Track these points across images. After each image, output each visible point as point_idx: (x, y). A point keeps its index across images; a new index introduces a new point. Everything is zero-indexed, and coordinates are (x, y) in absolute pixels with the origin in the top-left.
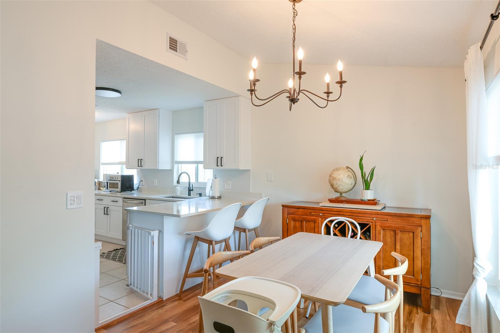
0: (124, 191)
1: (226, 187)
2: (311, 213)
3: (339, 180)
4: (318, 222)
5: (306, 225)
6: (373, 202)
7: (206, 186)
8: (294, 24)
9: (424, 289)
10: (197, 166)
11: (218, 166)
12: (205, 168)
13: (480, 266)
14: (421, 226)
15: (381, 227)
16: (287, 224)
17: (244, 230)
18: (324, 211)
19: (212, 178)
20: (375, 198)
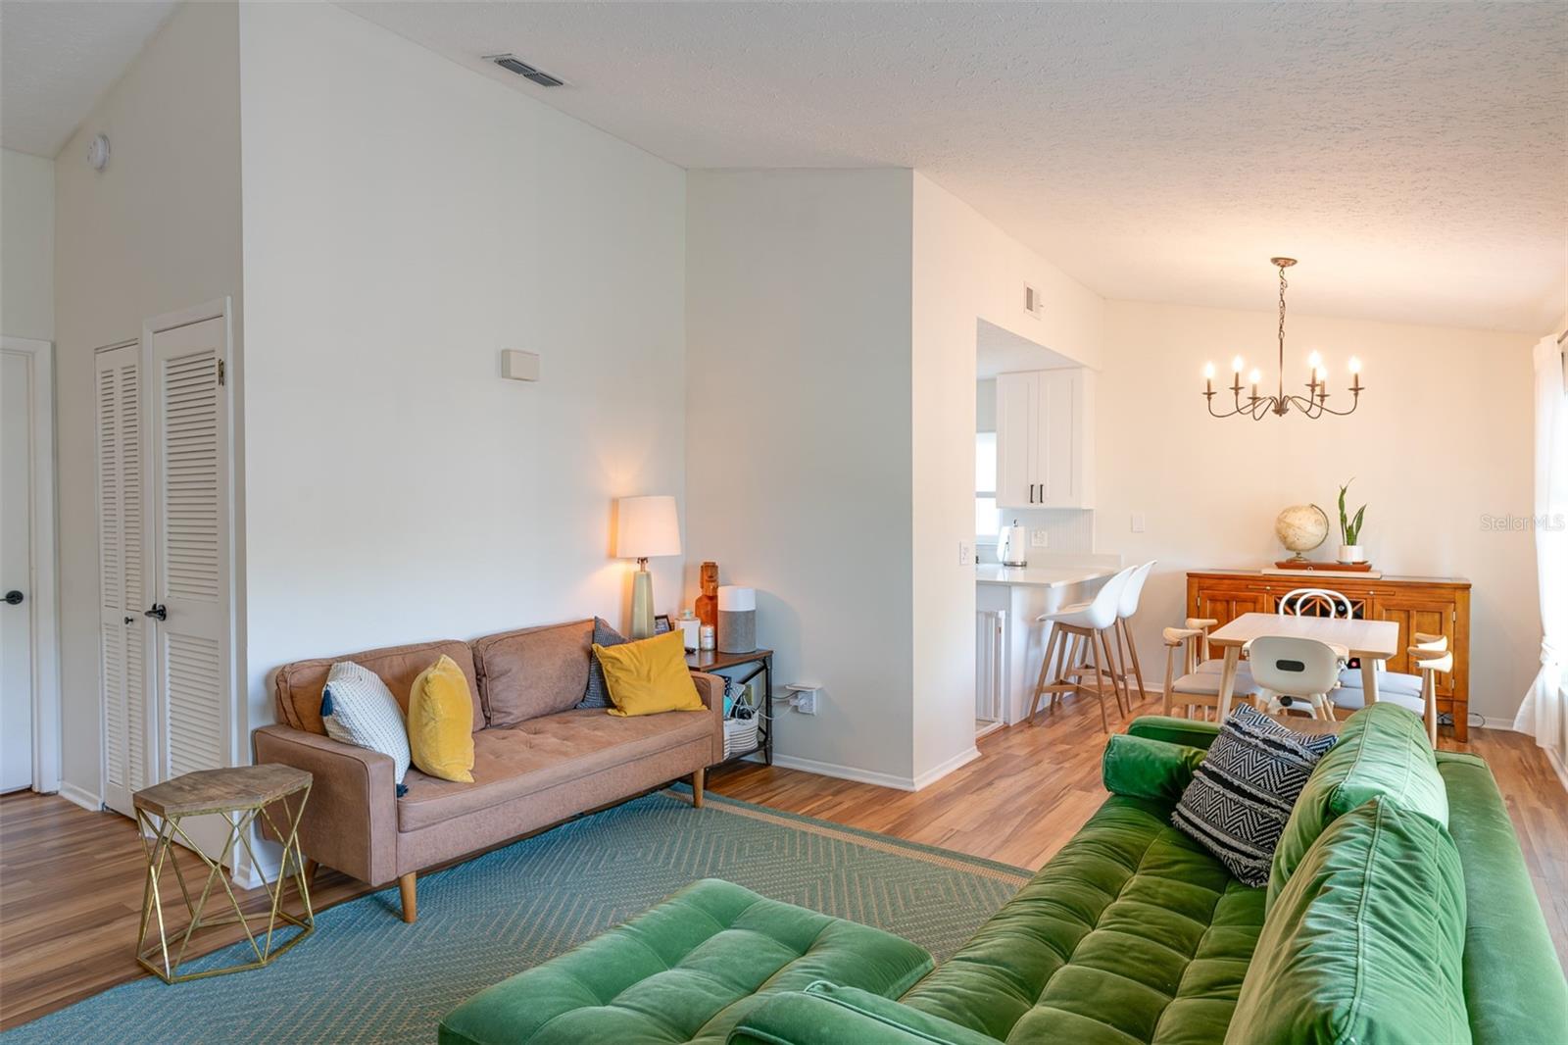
1: (1035, 545)
2: (1246, 584)
3: (1297, 528)
4: (1261, 601)
5: (1238, 607)
6: (1363, 567)
7: (997, 543)
8: (1282, 300)
9: (1459, 704)
11: (1034, 502)
14: (1454, 602)
15: (1383, 605)
16: (1199, 607)
18: (1273, 583)
20: (1365, 559)
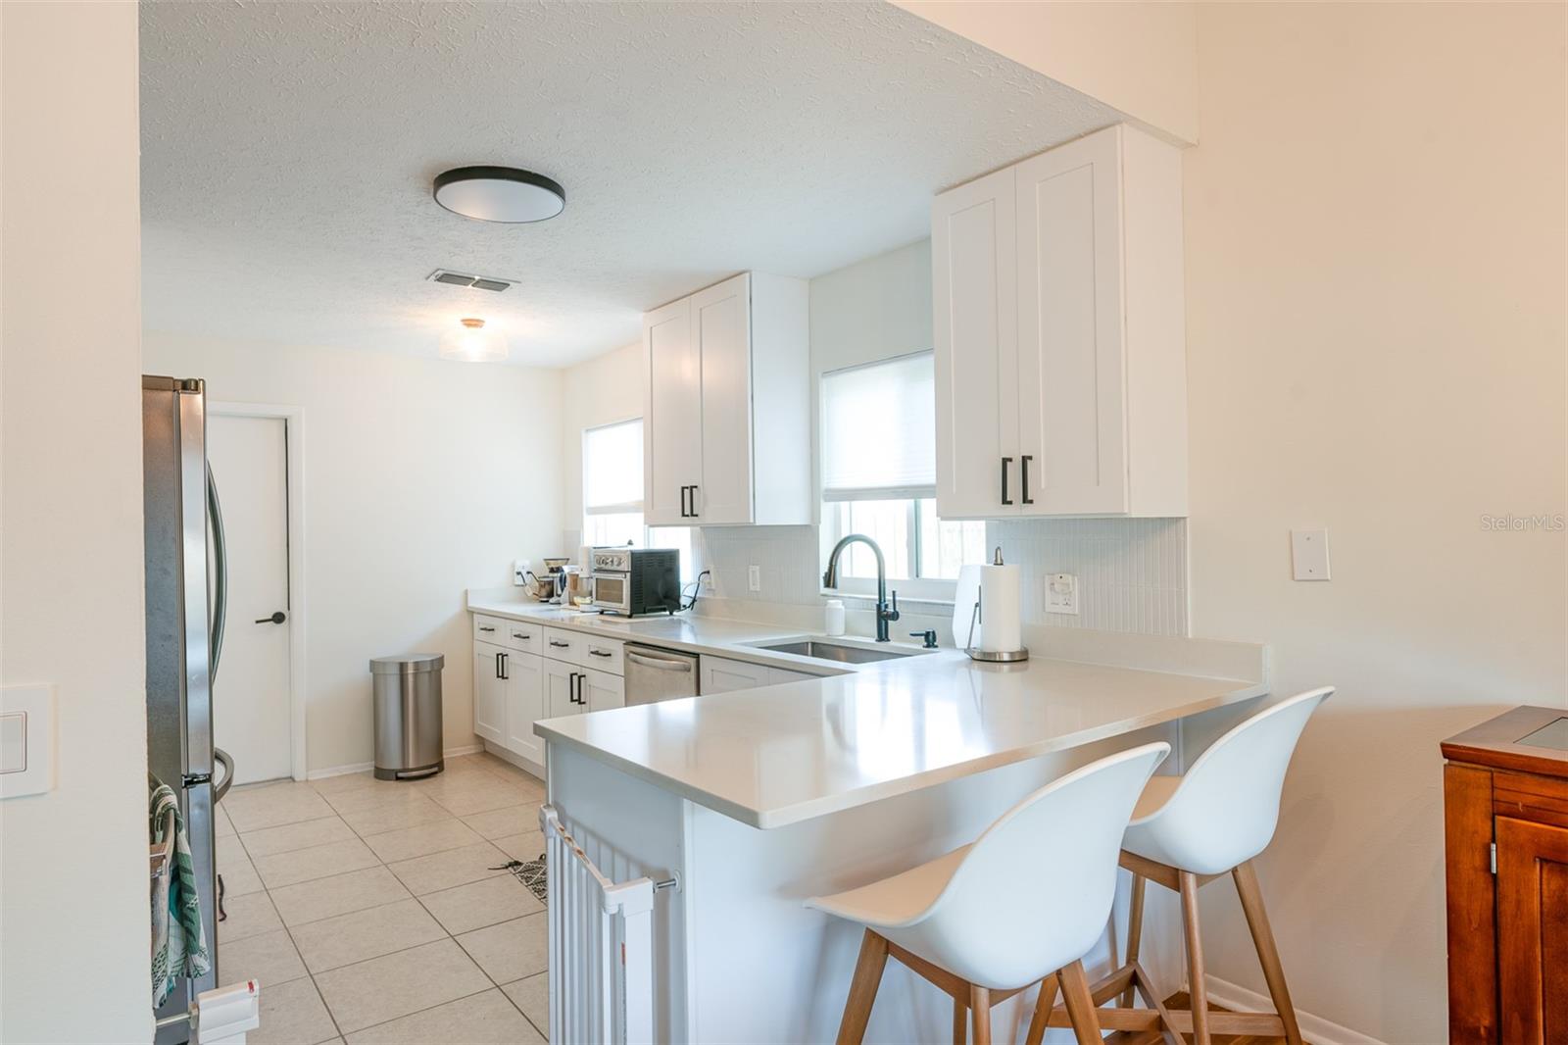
0: (645, 612)
1: (1049, 608)
7: (954, 599)
10: (917, 507)
11: (1011, 503)
12: (944, 515)
16: (1495, 876)
17: (1174, 877)
19: (983, 562)
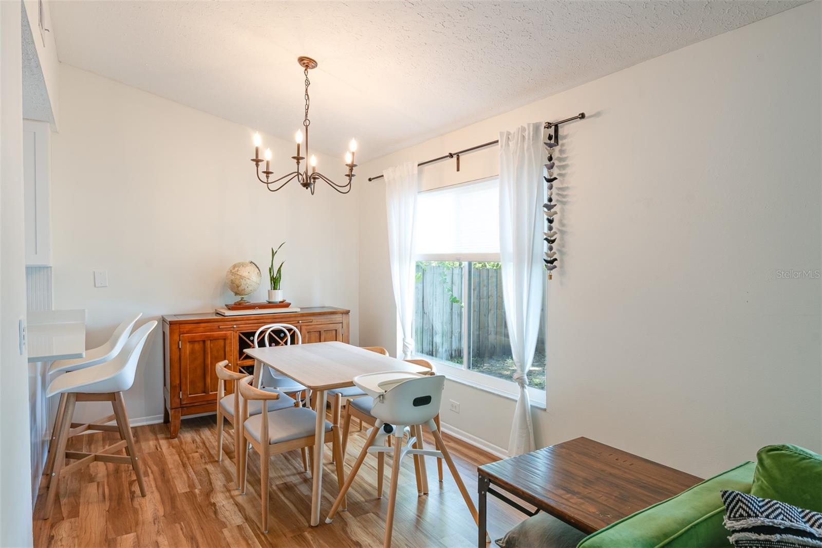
2: (219, 327)
3: (249, 279)
4: (229, 337)
5: (212, 345)
6: (286, 304)
13: (409, 344)
14: (342, 323)
15: (306, 330)
16: (180, 349)
18: (238, 322)
20: (285, 299)
